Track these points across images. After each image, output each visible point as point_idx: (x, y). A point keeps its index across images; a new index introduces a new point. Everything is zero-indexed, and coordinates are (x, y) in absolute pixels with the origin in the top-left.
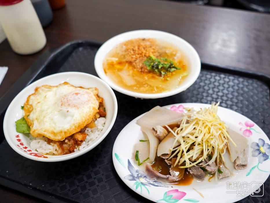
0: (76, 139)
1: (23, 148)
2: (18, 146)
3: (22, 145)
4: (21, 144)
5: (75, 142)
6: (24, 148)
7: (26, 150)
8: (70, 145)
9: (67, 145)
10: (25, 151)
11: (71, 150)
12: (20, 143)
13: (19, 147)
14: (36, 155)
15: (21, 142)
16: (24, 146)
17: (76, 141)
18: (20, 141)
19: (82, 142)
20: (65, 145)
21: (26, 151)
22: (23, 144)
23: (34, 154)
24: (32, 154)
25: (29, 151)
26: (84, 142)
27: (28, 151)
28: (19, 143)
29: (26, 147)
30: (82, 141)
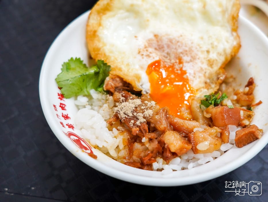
0: (165, 144)
1: (61, 115)
2: (53, 107)
3: (63, 108)
4: (60, 106)
5: (161, 148)
6: (63, 116)
7: (65, 122)
8: (147, 149)
9: (144, 147)
10: (62, 123)
11: (146, 161)
12: (61, 104)
13: (56, 110)
14: (78, 141)
15: (62, 102)
16: (65, 113)
17: (164, 148)
18: (61, 99)
19: (175, 158)
20: (137, 146)
21: (65, 125)
22: (66, 108)
23: (76, 138)
24: (72, 137)
25: (70, 126)
26: (178, 160)
27: (67, 125)
28: (58, 102)
29: (68, 116)
30: (174, 155)
